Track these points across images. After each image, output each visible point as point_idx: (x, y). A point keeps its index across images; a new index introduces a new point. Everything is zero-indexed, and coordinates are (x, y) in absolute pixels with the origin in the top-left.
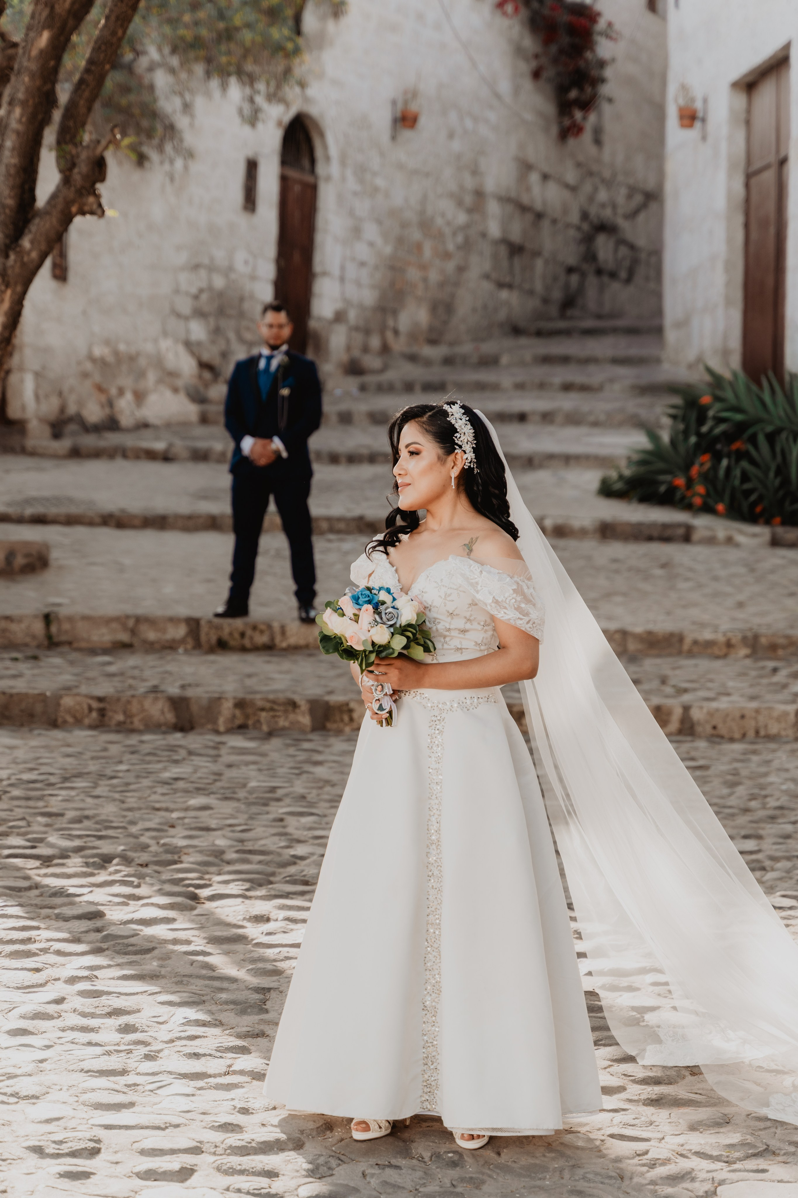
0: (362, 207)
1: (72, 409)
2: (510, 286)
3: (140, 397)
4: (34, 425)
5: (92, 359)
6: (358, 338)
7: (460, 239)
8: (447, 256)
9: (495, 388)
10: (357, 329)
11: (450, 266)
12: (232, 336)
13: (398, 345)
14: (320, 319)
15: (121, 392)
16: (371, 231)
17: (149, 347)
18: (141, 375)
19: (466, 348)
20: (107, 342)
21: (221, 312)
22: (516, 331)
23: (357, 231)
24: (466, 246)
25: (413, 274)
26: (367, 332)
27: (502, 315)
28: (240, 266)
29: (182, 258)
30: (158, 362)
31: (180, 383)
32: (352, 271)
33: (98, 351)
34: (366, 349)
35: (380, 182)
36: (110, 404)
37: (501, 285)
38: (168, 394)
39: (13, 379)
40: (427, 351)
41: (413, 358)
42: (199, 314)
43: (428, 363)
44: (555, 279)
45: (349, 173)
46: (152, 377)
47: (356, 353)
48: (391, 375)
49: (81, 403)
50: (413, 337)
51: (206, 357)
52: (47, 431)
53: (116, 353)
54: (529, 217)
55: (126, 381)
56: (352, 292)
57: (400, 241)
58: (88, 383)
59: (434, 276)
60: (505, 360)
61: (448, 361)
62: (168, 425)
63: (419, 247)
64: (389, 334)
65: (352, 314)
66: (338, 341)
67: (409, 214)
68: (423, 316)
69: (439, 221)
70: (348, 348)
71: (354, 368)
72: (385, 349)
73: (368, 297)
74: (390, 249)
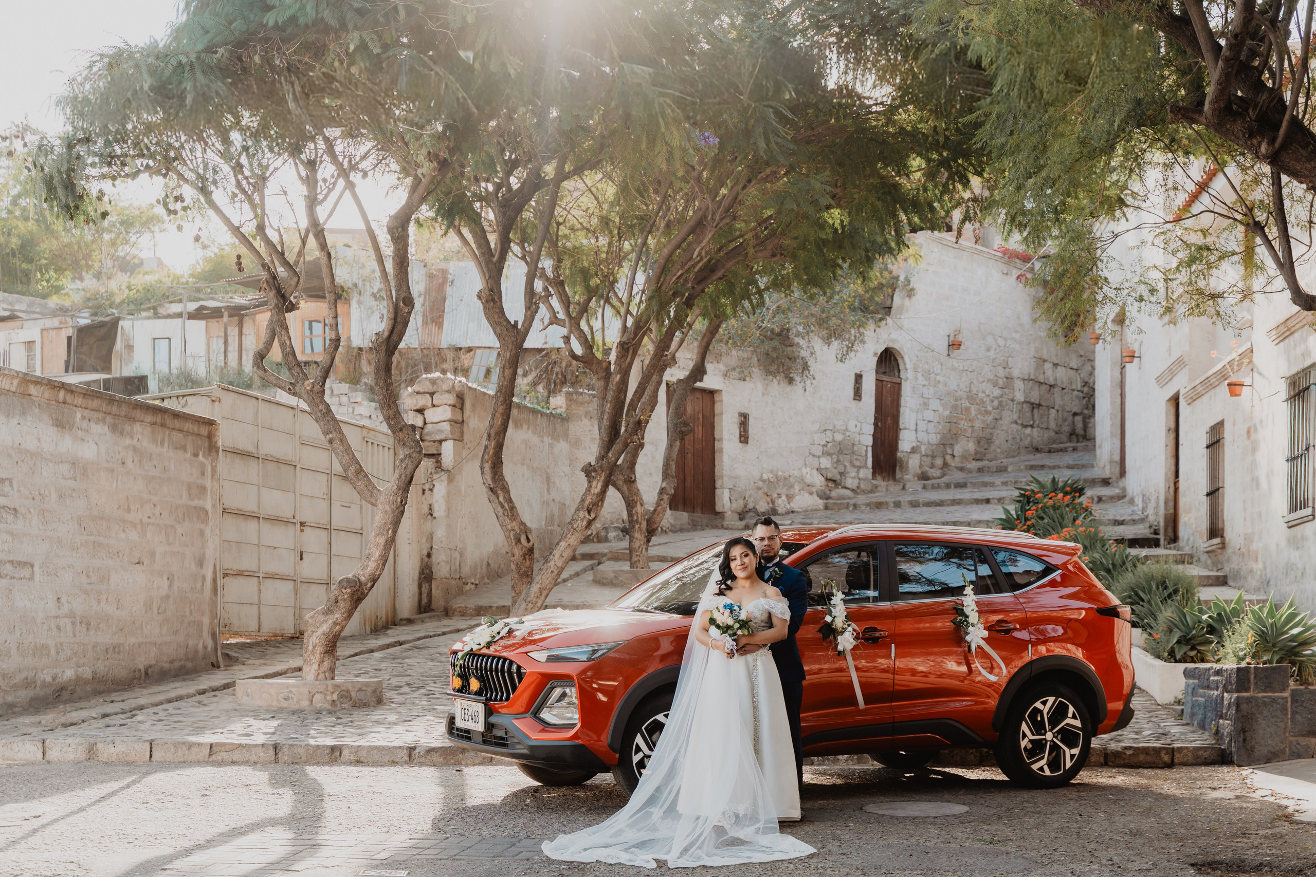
0: (929, 392)
1: (751, 506)
2: (1032, 427)
3: (790, 498)
4: (728, 514)
5: (764, 481)
6: (928, 460)
7: (996, 403)
8: (987, 413)
10: (926, 456)
11: (989, 419)
12: (847, 464)
13: (954, 463)
14: (903, 452)
15: (779, 495)
16: (935, 404)
17: (796, 473)
18: (792, 486)
20: (771, 472)
21: (840, 452)
22: (1032, 450)
23: (926, 405)
24: (1001, 406)
25: (964, 424)
26: (933, 457)
27: (1026, 443)
28: (851, 427)
29: (816, 427)
30: (802, 480)
31: (814, 490)
32: (922, 426)
33: (765, 477)
34: (932, 466)
35: (938, 378)
36: (773, 502)
37: (1026, 426)
38: (807, 495)
39: (718, 492)
41: (961, 469)
42: (826, 454)
43: (970, 471)
44: (1065, 420)
45: (919, 375)
46: (797, 487)
47: (926, 469)
48: (943, 480)
49: (756, 502)
50: (964, 458)
51: (830, 476)
52: (737, 516)
53: (777, 477)
54: (1044, 388)
55: (784, 491)
56: (923, 436)
57: (955, 407)
58: (760, 492)
59: (978, 424)
61: (980, 470)
62: (806, 511)
63: (968, 410)
64: (948, 457)
65: (923, 448)
66: (914, 463)
67: (959, 393)
68: (971, 446)
69: (981, 395)
70: (921, 466)
71: (924, 477)
72: (946, 464)
73: (934, 439)
74: (947, 413)
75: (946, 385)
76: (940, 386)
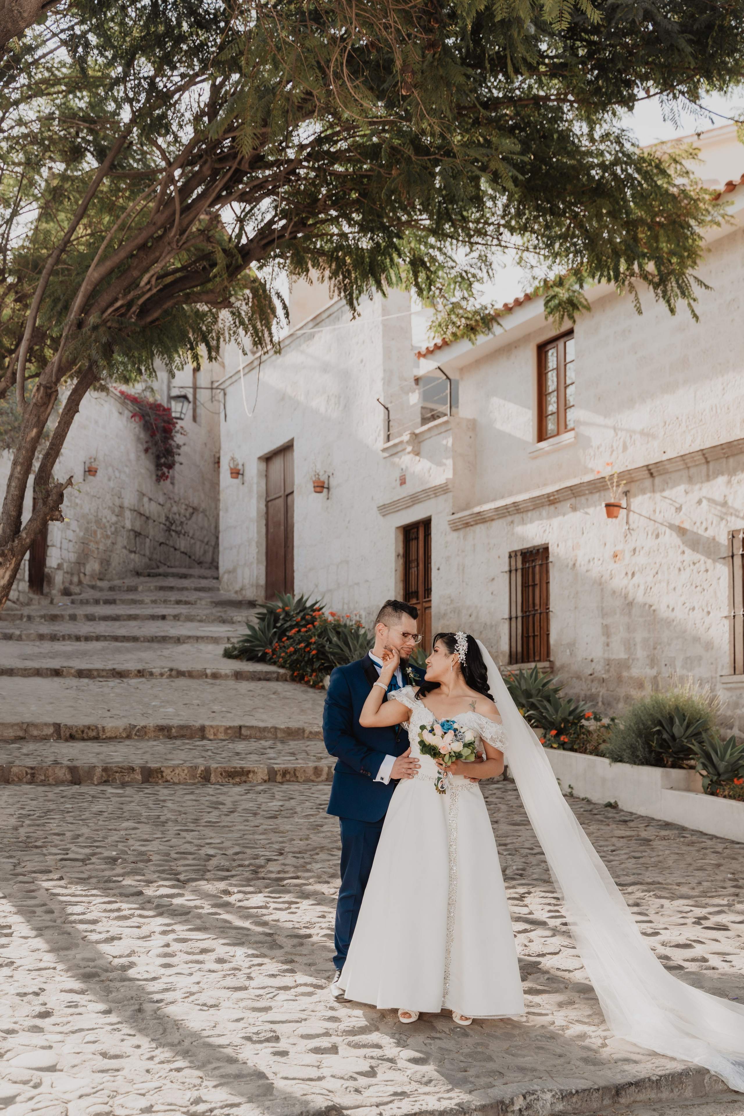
2: (135, 552)
6: (68, 577)
7: (113, 529)
8: (108, 537)
9: (141, 602)
10: (67, 573)
11: (109, 542)
13: (86, 581)
14: (50, 568)
16: (74, 525)
19: (117, 582)
22: (138, 574)
24: (116, 533)
25: (92, 546)
26: (72, 574)
27: (131, 566)
32: (65, 545)
34: (71, 583)
35: (77, 500)
37: (131, 552)
40: (99, 583)
41: (93, 587)
43: (101, 590)
44: (155, 549)
47: (67, 585)
48: (84, 596)
50: (92, 576)
54: (143, 518)
56: (65, 553)
57: (87, 529)
59: (101, 547)
60: (140, 588)
61: (111, 589)
63: (95, 532)
64: (82, 575)
65: (65, 565)
66: (59, 578)
67: (91, 517)
68: (97, 566)
69: (104, 520)
70: (63, 582)
71: (66, 592)
72: (80, 582)
73: (72, 557)
74: (82, 534)
75: (81, 508)
76: (78, 508)
